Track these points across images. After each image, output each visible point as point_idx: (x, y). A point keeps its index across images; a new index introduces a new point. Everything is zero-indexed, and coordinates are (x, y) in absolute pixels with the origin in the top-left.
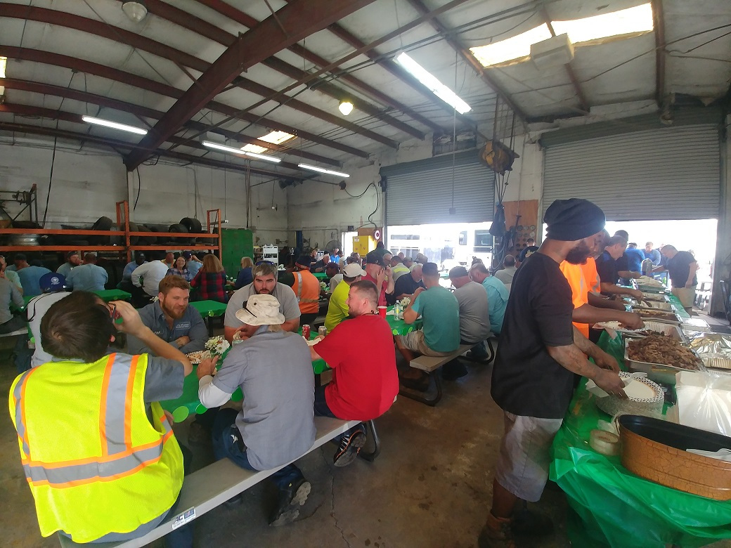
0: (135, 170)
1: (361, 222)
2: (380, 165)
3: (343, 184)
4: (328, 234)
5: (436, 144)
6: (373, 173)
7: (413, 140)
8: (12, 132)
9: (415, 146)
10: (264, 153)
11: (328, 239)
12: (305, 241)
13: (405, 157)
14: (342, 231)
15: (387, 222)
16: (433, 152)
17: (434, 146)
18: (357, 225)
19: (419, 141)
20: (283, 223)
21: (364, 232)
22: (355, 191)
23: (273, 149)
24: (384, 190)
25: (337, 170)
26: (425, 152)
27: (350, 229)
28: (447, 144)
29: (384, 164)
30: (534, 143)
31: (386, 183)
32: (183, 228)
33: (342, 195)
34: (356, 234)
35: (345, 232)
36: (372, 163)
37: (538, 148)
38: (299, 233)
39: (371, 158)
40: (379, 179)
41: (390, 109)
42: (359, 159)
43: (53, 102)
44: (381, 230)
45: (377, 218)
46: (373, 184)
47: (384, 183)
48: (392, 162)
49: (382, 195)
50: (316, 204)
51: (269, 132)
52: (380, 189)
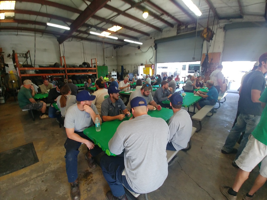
0: (62, 44)
1: (146, 62)
2: (154, 39)
3: (139, 47)
4: (133, 67)
5: (179, 30)
6: (152, 42)
7: (169, 28)
8: (17, 31)
9: (169, 31)
10: (110, 35)
11: (133, 69)
12: (124, 70)
13: (165, 35)
14: (138, 66)
15: (156, 62)
16: (177, 33)
17: (178, 30)
18: (144, 63)
19: (171, 28)
20: (115, 63)
21: (147, 66)
22: (144, 50)
23: (113, 33)
24: (156, 49)
25: (137, 41)
26: (173, 33)
27: (142, 65)
28: (183, 29)
29: (156, 38)
30: (222, 28)
31: (157, 46)
32: (83, 66)
33: (138, 51)
34: (144, 67)
35: (139, 66)
36: (151, 38)
37: (223, 30)
38: (122, 67)
39: (151, 36)
40: (154, 45)
41: (162, 14)
42: (145, 37)
43: (33, 18)
44: (154, 65)
45: (153, 60)
46: (151, 47)
47: (156, 46)
48: (159, 38)
49: (155, 51)
50: (128, 55)
51: (113, 26)
52: (154, 49)
